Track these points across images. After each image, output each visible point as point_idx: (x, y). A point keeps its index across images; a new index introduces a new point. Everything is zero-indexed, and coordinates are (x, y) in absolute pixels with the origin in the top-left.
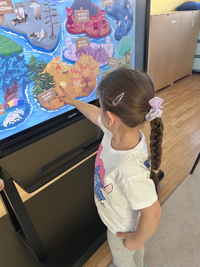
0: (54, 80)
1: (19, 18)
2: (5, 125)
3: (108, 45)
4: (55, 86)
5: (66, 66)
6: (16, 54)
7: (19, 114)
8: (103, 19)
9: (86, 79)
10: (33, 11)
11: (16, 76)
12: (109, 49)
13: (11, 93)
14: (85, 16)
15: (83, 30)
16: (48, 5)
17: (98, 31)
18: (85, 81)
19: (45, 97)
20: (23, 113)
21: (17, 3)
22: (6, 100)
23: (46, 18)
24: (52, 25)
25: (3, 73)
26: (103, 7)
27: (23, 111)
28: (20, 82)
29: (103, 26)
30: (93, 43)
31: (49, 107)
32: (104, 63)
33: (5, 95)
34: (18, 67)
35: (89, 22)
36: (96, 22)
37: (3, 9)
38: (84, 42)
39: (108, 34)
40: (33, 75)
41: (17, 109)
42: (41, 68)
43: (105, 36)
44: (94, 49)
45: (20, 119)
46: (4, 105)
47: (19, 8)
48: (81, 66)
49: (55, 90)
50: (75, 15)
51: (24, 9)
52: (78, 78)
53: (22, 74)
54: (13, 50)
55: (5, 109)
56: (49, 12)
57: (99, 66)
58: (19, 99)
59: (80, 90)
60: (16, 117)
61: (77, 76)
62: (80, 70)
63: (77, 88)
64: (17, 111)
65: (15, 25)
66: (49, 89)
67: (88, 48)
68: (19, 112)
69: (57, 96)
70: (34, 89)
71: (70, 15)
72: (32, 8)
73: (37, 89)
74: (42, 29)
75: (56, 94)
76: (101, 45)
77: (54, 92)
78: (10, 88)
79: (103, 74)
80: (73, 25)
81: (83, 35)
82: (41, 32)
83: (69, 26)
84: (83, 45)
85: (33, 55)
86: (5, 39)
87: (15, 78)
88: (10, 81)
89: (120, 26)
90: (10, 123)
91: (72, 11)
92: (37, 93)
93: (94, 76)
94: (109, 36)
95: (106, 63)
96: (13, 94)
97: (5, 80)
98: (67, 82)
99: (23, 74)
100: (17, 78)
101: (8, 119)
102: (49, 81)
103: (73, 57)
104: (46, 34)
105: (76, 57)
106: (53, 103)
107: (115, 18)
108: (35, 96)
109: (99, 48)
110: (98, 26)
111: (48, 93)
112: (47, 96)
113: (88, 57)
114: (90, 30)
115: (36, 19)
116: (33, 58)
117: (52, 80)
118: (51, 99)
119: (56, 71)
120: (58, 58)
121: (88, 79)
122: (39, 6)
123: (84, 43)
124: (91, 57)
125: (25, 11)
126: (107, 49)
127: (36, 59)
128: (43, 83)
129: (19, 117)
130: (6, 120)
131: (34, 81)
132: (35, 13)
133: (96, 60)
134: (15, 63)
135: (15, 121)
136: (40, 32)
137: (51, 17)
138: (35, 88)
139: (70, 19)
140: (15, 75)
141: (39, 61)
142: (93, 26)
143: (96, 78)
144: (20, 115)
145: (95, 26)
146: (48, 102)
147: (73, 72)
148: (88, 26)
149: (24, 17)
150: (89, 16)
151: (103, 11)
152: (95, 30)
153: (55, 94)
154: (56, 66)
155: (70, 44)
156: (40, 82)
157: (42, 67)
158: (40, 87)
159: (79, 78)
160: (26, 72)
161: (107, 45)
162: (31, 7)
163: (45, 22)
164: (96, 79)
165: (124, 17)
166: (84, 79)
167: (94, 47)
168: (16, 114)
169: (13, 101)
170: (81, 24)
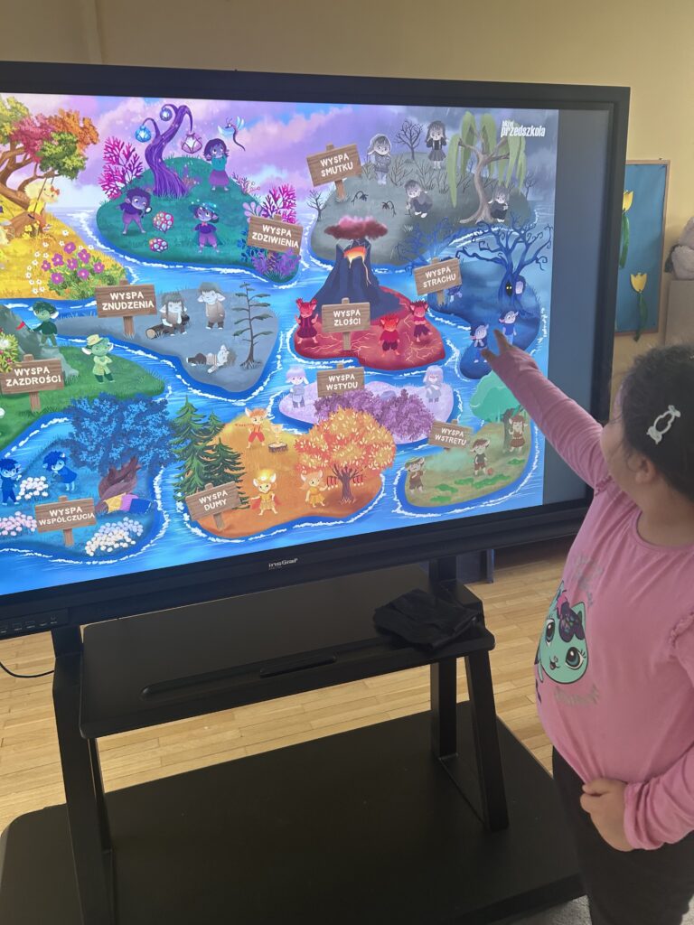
0: (239, 463)
1: (165, 323)
2: (90, 549)
3: (432, 389)
4: (240, 479)
5: (281, 435)
6: (146, 398)
7: (129, 531)
8: (417, 323)
9: (342, 471)
10: (204, 310)
11: (138, 443)
12: (437, 400)
13: (119, 481)
14: (354, 316)
15: (346, 349)
16: (247, 296)
17: (398, 354)
18: (340, 478)
19: (208, 502)
20: (142, 531)
21: (166, 295)
22: (103, 493)
23: (236, 323)
24: (253, 337)
25: (107, 434)
26: (420, 293)
27: (141, 526)
28: (147, 459)
29: (418, 340)
30: (376, 382)
31: (215, 527)
32: (413, 436)
33: (102, 483)
34: (148, 424)
35: (368, 332)
36: (392, 330)
37: (132, 306)
38: (345, 378)
39: (434, 361)
40: (184, 446)
41: (126, 519)
42: (206, 432)
43: (423, 365)
44: (378, 396)
45: (129, 543)
46: (96, 503)
47: (170, 303)
48: (330, 438)
49: (239, 488)
50: (324, 315)
51: (182, 306)
52: (315, 467)
53: (153, 441)
54: (140, 389)
55: (95, 514)
56: (248, 311)
57: (393, 443)
58: (136, 497)
59: (320, 499)
60: (121, 538)
61: (312, 460)
62: (325, 448)
63: (309, 493)
64: (126, 524)
65: (156, 337)
66: (221, 484)
67: (357, 394)
68: (129, 527)
69: (243, 503)
70: (179, 477)
71: (308, 316)
72: (204, 303)
73: (188, 480)
74: (223, 347)
75: (242, 499)
76: (406, 388)
77: (236, 494)
78: (119, 468)
79: (407, 465)
80: (314, 338)
81: (343, 362)
82: (220, 352)
83: (301, 340)
84: (342, 386)
85: (190, 401)
86: (126, 366)
87: (137, 446)
88: (122, 454)
89: (484, 340)
90: (103, 548)
91: (314, 308)
92: (185, 488)
93: (374, 466)
94: (439, 365)
95: (423, 436)
96: (122, 484)
97: (109, 450)
98: (279, 473)
99: (156, 440)
100: (140, 448)
101: (99, 539)
102: (226, 465)
103: (307, 413)
104: (232, 358)
105: (316, 414)
106: (227, 520)
107: (462, 320)
108: (179, 495)
109: (399, 395)
110: (398, 341)
111: (219, 494)
112: (215, 501)
113: (354, 415)
114: (372, 350)
115: (211, 325)
116: (189, 408)
117: (234, 463)
118: (226, 509)
119: (249, 443)
120: (257, 413)
121: (351, 474)
122: (223, 299)
123: (345, 382)
124: (367, 418)
125: (185, 310)
126: (428, 399)
127: (196, 410)
128: (206, 469)
129: (128, 540)
130: (93, 539)
131: (182, 459)
132: (209, 313)
133: (383, 427)
134: (140, 415)
135: (116, 546)
136: (216, 352)
137: (251, 320)
138: (184, 476)
139: (306, 325)
140: (134, 442)
141: (205, 416)
142: (381, 339)
143: (379, 472)
144: (132, 535)
145: (389, 341)
146: (215, 515)
147: (301, 451)
148: (363, 339)
149: (180, 321)
150: (368, 316)
151: (419, 304)
152: (388, 351)
153: (239, 500)
154: (250, 431)
155: (301, 381)
156: (198, 465)
157: (211, 429)
158: (196, 476)
159: (319, 468)
160: (164, 438)
161: (429, 390)
162: (200, 300)
163: (234, 332)
164: (381, 475)
165: (503, 317)
166: (337, 471)
167: (380, 393)
168: (121, 531)
169: (119, 498)
170: (339, 336)
